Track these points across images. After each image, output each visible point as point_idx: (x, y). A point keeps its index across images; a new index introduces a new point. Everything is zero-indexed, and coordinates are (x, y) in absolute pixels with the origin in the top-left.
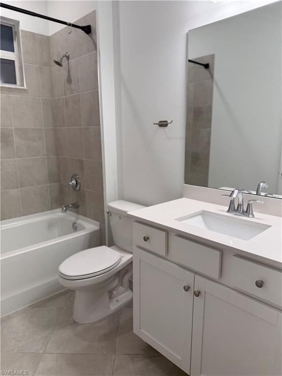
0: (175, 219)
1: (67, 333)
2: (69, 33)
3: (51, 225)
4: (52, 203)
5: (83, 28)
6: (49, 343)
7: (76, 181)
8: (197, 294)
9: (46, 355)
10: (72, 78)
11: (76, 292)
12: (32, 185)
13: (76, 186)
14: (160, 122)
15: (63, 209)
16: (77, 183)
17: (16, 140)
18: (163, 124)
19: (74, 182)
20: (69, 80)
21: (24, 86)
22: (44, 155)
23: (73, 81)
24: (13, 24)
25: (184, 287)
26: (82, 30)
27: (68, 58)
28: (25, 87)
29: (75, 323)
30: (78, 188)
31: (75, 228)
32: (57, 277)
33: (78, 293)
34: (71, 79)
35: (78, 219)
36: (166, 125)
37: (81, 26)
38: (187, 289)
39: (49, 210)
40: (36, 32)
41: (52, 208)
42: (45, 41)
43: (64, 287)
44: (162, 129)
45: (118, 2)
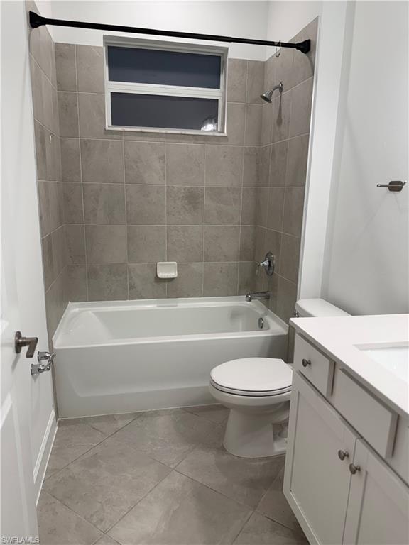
0: (355, 345)
1: (209, 458)
2: (277, 57)
3: (235, 314)
4: (240, 287)
5: (297, 46)
6: (184, 461)
7: (269, 262)
8: (355, 470)
9: (176, 473)
10: (283, 118)
11: (231, 410)
12: (219, 260)
13: (269, 270)
14: (391, 183)
15: (247, 296)
16: (270, 265)
17: (207, 201)
18: (396, 187)
19: (266, 263)
20: (279, 122)
21: (223, 132)
22: (239, 223)
23: (283, 121)
24: (222, 52)
25: (340, 452)
26: (297, 49)
27: (281, 89)
28: (225, 134)
29: (223, 449)
30: (271, 271)
31: (261, 325)
32: (207, 384)
33: (232, 413)
34: (281, 120)
35: (266, 314)
36: (399, 189)
37: (296, 43)
38: (343, 456)
39: (236, 295)
40: (248, 59)
41: (238, 293)
42: (259, 69)
43: (216, 400)
44: (392, 194)
45: (355, 2)
